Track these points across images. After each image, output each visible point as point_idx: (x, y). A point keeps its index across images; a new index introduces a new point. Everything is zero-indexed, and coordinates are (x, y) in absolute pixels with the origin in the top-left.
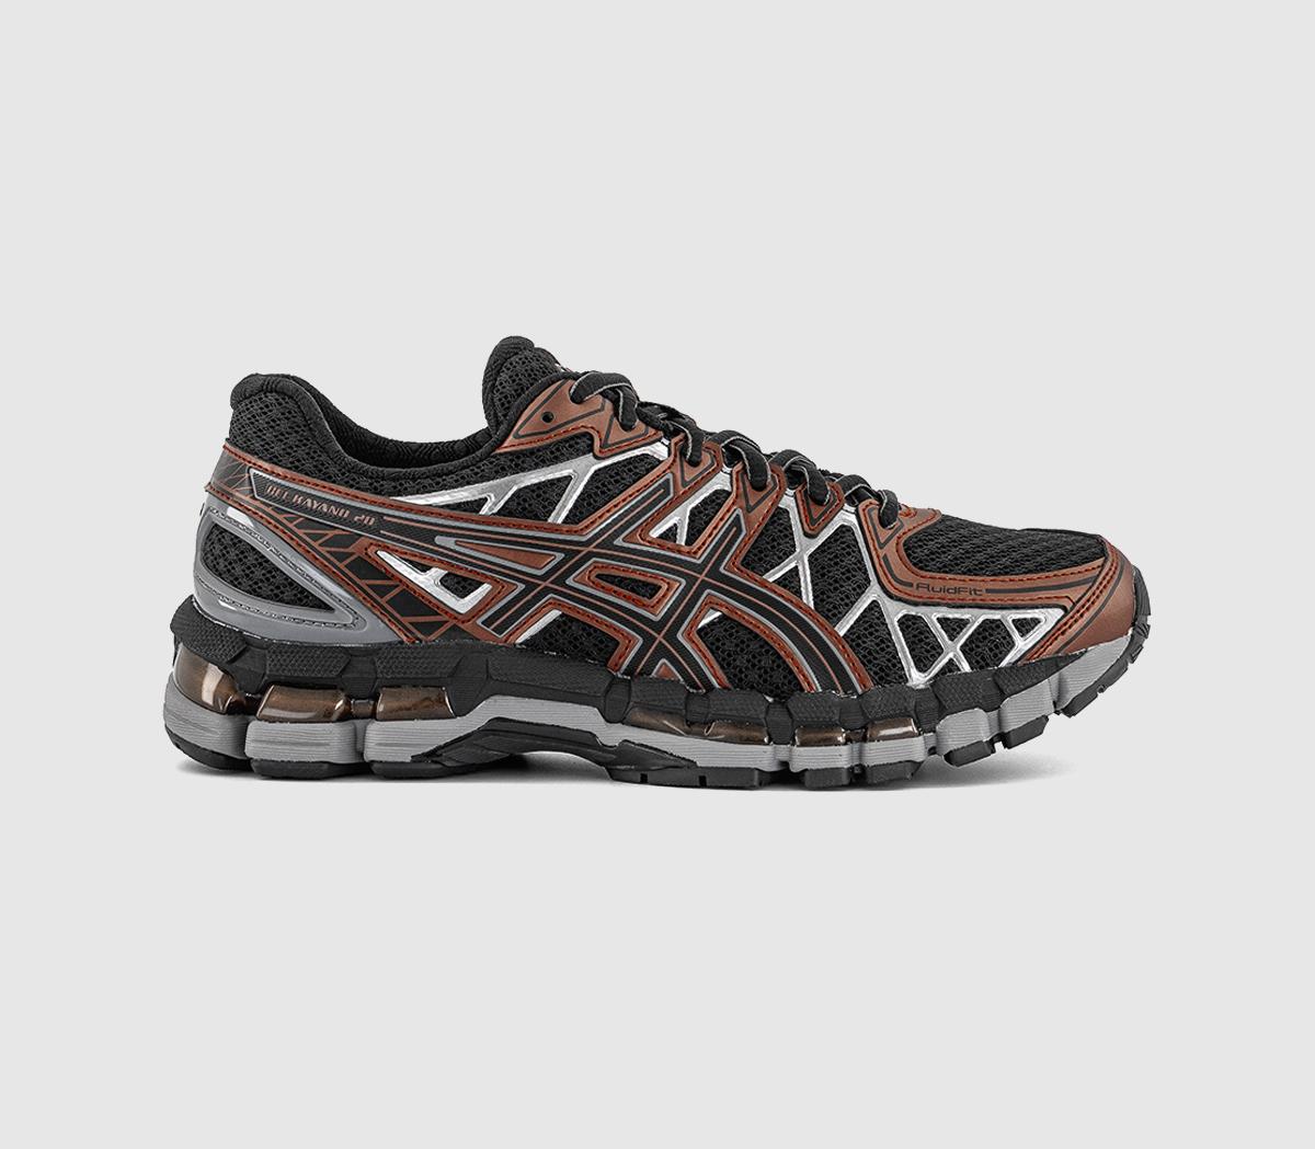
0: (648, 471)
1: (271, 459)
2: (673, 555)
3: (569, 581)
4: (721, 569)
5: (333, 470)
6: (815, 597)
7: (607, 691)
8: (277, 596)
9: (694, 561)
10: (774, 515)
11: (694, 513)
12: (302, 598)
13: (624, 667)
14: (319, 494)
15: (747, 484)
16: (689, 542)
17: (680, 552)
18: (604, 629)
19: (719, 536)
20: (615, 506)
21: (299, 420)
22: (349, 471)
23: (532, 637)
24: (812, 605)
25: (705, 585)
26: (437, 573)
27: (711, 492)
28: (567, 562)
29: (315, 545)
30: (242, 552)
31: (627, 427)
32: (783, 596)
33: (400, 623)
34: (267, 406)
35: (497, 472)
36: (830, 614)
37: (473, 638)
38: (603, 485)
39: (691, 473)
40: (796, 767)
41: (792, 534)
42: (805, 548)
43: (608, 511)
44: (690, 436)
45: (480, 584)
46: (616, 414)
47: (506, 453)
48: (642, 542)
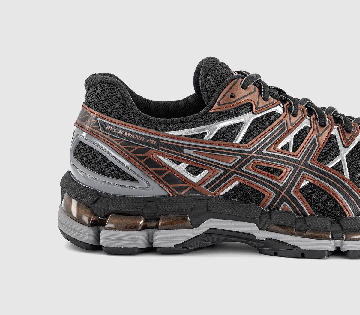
0: (276, 119)
1: (107, 114)
2: (288, 156)
3: (244, 169)
4: (309, 162)
5: (136, 119)
6: (350, 175)
7: (260, 217)
8: (112, 174)
9: (297, 159)
10: (330, 138)
11: (296, 138)
12: (123, 176)
13: (267, 205)
14: (130, 130)
15: (318, 124)
16: (294, 150)
17: (290, 155)
18: (259, 189)
19: (307, 148)
20: (263, 135)
21: (119, 96)
22: (143, 120)
23: (226, 193)
24: (349, 178)
25: (302, 170)
26: (184, 165)
27: (302, 127)
28: (242, 160)
29: (130, 153)
30: (95, 155)
31: (265, 100)
32: (336, 174)
33: (168, 187)
34: (104, 90)
35: (211, 121)
36: (357, 182)
37: (200, 193)
38: (257, 126)
39: (294, 120)
40: (344, 249)
41: (338, 146)
42: (344, 152)
43: (260, 137)
44: (292, 103)
45: (204, 170)
46: (260, 94)
47: (214, 112)
48: (275, 151)
